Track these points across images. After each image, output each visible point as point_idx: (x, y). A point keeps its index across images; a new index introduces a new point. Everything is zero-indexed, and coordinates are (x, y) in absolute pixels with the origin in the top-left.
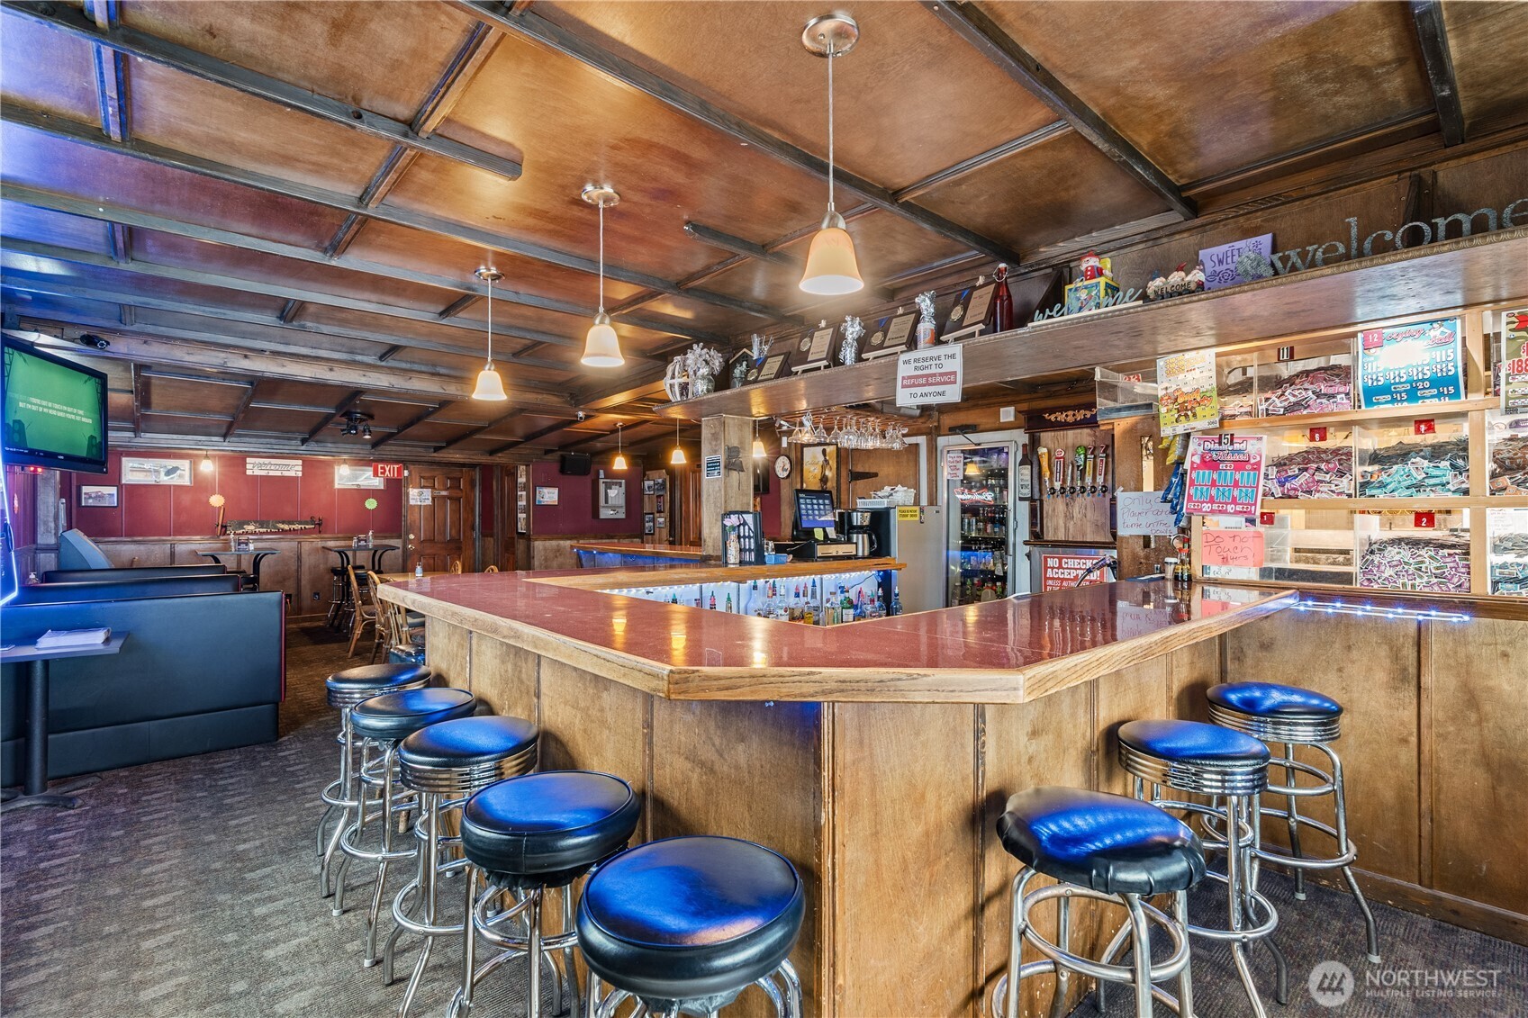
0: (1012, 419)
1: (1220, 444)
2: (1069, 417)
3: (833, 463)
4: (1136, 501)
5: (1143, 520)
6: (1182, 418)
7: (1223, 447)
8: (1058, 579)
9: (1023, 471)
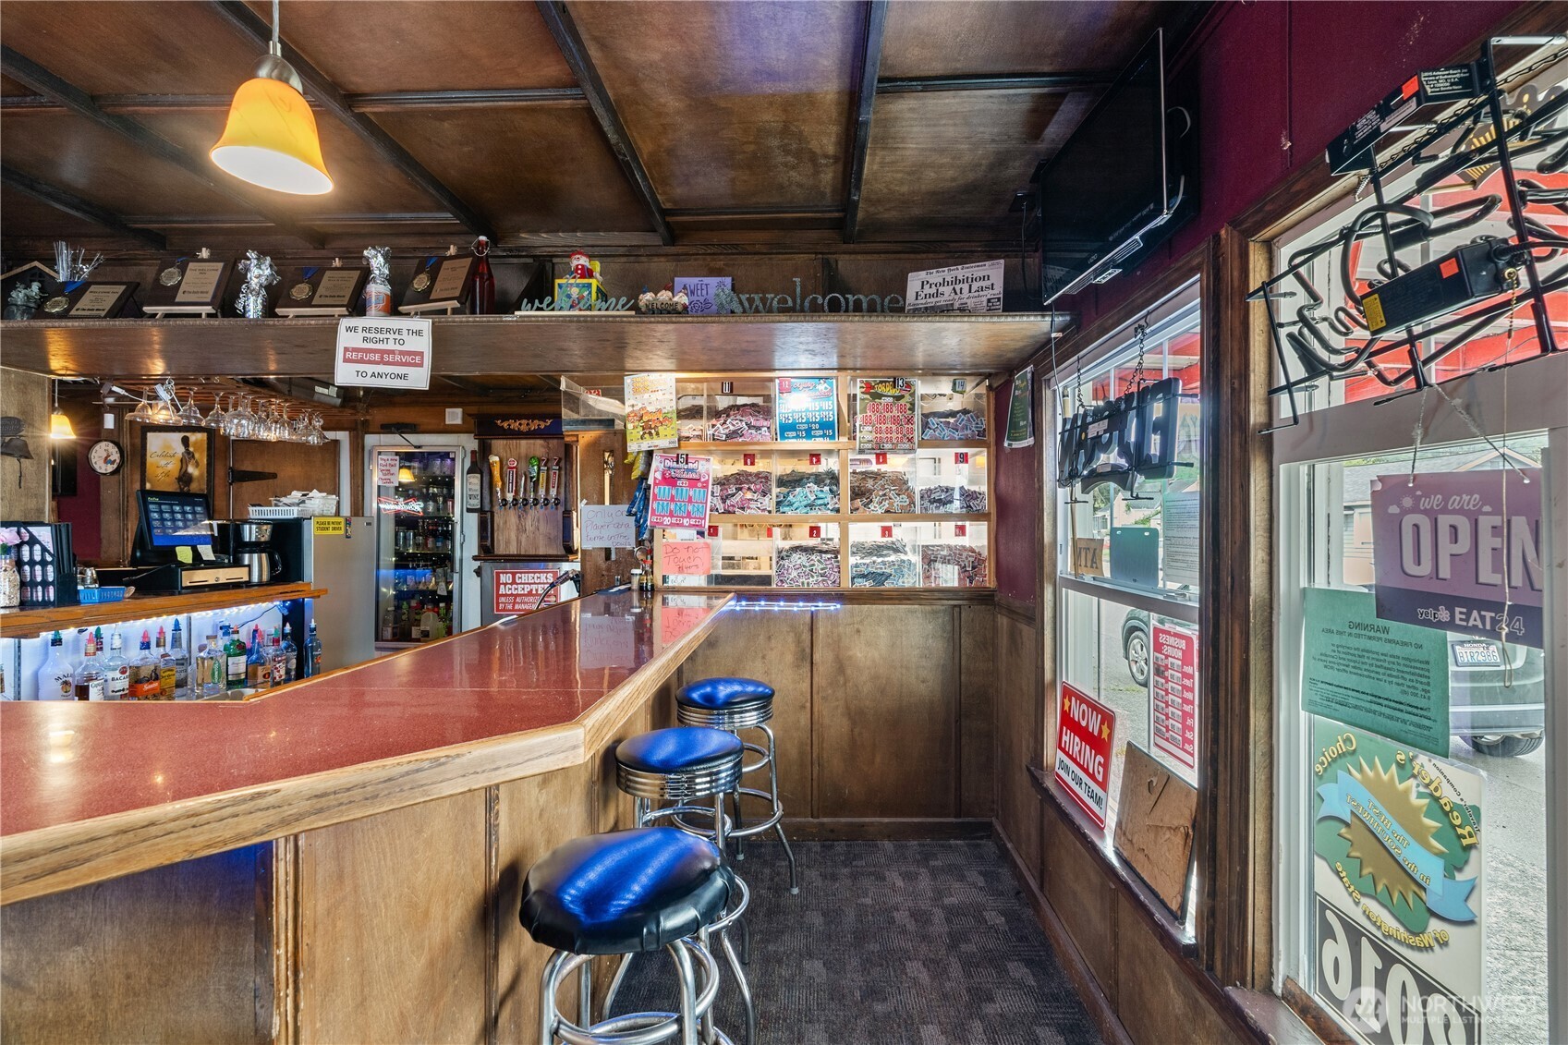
0: (459, 421)
1: (677, 462)
2: (523, 425)
3: (202, 457)
4: (599, 514)
5: (605, 533)
6: (647, 436)
7: (680, 465)
8: (512, 595)
9: (472, 480)
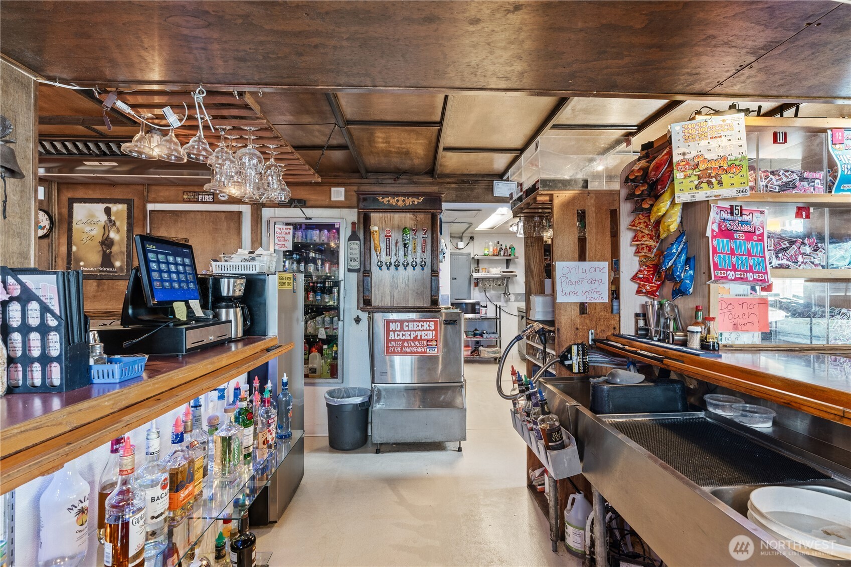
0: (342, 198)
1: (732, 214)
2: (400, 202)
4: (573, 270)
5: (580, 288)
6: (704, 185)
7: (735, 217)
8: (400, 340)
9: (352, 246)
